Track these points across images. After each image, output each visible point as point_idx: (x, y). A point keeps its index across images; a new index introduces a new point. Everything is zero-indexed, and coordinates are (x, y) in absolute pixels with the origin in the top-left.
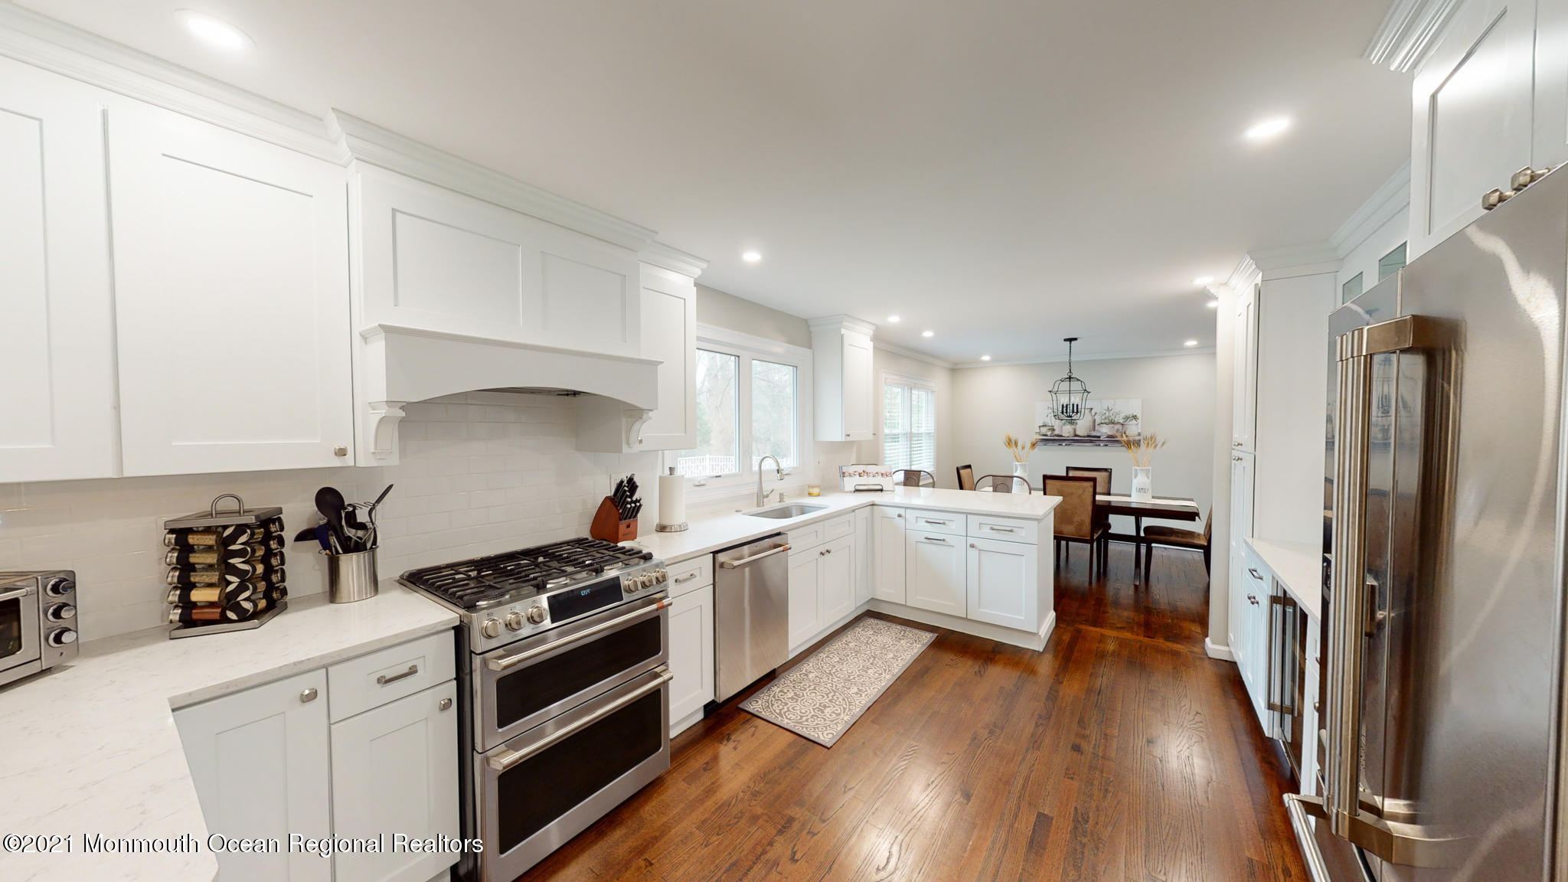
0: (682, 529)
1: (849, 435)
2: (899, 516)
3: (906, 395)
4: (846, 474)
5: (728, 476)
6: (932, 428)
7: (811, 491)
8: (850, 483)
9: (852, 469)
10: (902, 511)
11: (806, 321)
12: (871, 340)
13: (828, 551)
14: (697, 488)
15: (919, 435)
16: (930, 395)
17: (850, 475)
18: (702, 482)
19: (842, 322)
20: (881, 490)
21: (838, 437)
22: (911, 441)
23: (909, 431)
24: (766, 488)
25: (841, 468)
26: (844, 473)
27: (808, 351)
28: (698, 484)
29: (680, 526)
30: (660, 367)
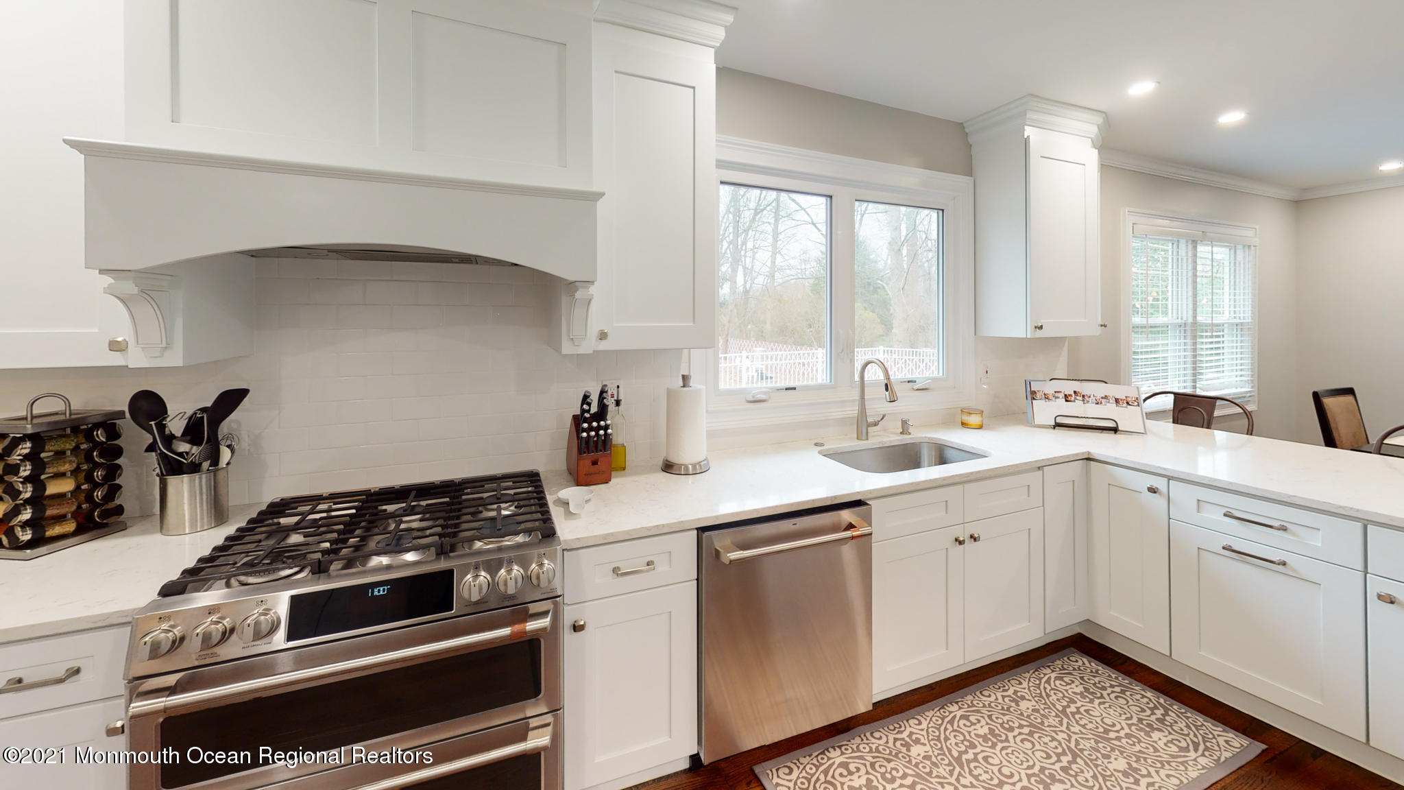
0: (699, 469)
1: (1041, 327)
2: (1152, 490)
3: (1183, 252)
4: (1038, 395)
5: (808, 388)
6: (1246, 313)
7: (966, 418)
8: (1045, 412)
9: (1050, 388)
10: (1160, 483)
11: (960, 127)
12: (1094, 146)
13: (974, 538)
14: (752, 405)
15: (1215, 328)
16: (1240, 253)
17: (1046, 397)
18: (762, 397)
19: (1025, 113)
20: (1115, 430)
21: (1018, 329)
22: (1195, 337)
23: (1190, 320)
24: (873, 413)
25: (1028, 384)
26: (1034, 393)
27: (964, 181)
28: (752, 399)
29: (694, 466)
30: (601, 204)
